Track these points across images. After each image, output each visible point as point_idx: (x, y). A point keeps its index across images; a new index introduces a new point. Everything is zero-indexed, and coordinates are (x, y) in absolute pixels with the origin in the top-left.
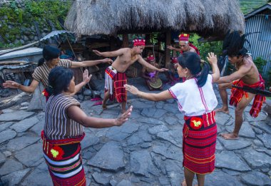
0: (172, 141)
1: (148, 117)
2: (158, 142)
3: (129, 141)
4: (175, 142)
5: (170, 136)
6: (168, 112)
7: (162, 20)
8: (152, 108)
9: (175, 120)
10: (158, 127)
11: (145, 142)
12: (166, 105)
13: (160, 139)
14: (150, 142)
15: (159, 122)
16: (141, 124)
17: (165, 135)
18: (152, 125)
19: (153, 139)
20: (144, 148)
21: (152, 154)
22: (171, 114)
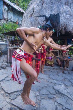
0: (69, 96)
1: (53, 79)
2: (60, 96)
3: (41, 92)
4: (71, 97)
5: (68, 92)
6: (65, 78)
7: (65, 28)
8: (56, 75)
9: (70, 83)
10: (59, 86)
11: (51, 94)
12: (64, 74)
13: (61, 94)
14: (54, 94)
15: (60, 83)
16: (49, 83)
17: (64, 92)
18: (56, 84)
19: (56, 93)
20: (50, 98)
21: (55, 103)
22: (67, 80)
